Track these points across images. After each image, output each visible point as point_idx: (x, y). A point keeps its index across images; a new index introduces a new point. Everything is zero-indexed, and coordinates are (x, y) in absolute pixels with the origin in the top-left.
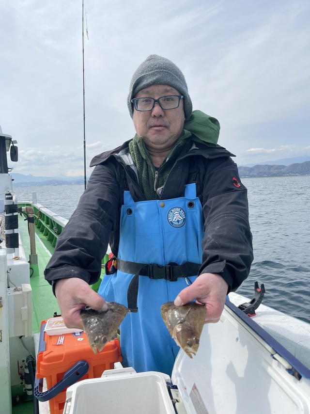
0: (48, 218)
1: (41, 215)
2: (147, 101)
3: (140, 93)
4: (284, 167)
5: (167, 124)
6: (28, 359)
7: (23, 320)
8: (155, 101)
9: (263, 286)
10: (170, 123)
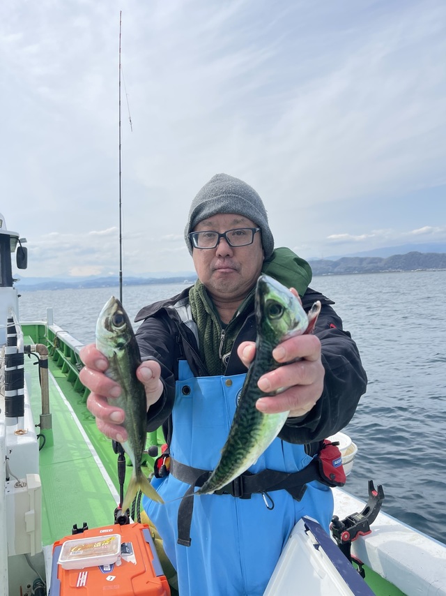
0: (68, 349)
1: (59, 343)
2: (209, 235)
3: (200, 224)
4: (380, 260)
5: (237, 266)
6: (35, 585)
7: (27, 531)
8: (220, 236)
9: (380, 488)
10: (241, 264)
